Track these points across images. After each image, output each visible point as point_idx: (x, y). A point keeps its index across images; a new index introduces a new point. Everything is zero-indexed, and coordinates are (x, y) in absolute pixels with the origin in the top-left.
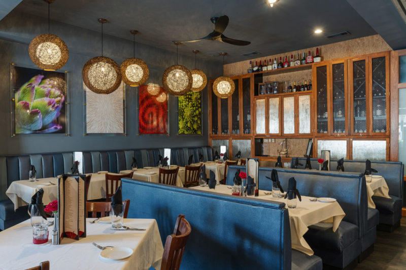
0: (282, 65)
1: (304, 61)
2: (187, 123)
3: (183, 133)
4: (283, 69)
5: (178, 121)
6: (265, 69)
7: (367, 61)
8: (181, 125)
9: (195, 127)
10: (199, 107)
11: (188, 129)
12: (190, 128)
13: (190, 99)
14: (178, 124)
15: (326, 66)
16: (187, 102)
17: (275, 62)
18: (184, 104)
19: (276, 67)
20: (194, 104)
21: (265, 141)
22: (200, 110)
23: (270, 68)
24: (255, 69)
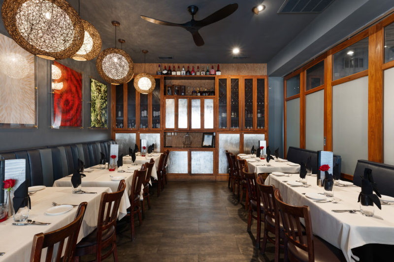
0: (190, 73)
1: (208, 73)
2: (97, 116)
3: (94, 126)
4: (191, 76)
5: (90, 112)
6: (174, 73)
7: (254, 80)
8: (93, 118)
9: (103, 120)
10: (106, 100)
11: (98, 122)
12: (99, 121)
13: (100, 90)
14: (90, 116)
15: (226, 79)
16: (98, 94)
17: (183, 69)
18: (95, 95)
19: (185, 73)
20: (102, 96)
21: (168, 134)
22: (107, 103)
23: (179, 73)
24: (165, 72)
